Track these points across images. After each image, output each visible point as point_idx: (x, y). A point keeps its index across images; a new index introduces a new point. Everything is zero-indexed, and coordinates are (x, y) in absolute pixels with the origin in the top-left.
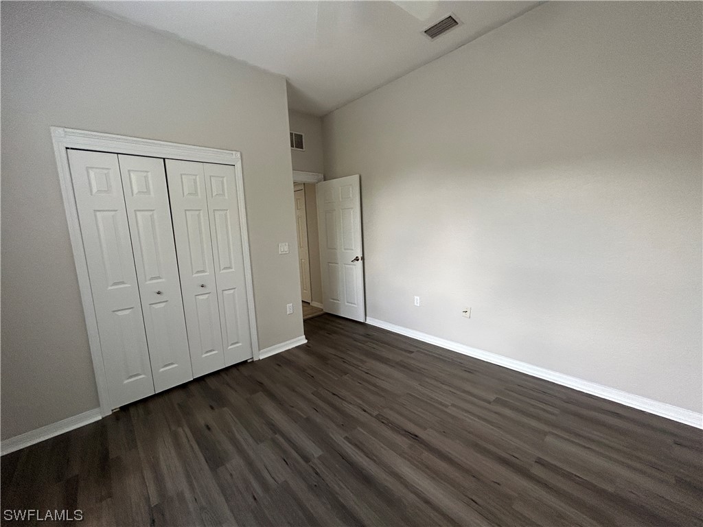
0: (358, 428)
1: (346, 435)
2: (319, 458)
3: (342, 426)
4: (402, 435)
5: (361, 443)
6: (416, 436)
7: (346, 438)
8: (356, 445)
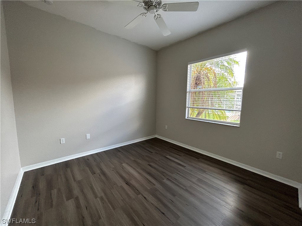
0: (149, 189)
1: (155, 186)
2: (164, 179)
3: (156, 190)
4: (131, 184)
5: (149, 183)
6: (126, 184)
7: (154, 185)
8: (151, 182)
